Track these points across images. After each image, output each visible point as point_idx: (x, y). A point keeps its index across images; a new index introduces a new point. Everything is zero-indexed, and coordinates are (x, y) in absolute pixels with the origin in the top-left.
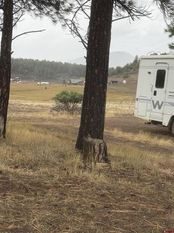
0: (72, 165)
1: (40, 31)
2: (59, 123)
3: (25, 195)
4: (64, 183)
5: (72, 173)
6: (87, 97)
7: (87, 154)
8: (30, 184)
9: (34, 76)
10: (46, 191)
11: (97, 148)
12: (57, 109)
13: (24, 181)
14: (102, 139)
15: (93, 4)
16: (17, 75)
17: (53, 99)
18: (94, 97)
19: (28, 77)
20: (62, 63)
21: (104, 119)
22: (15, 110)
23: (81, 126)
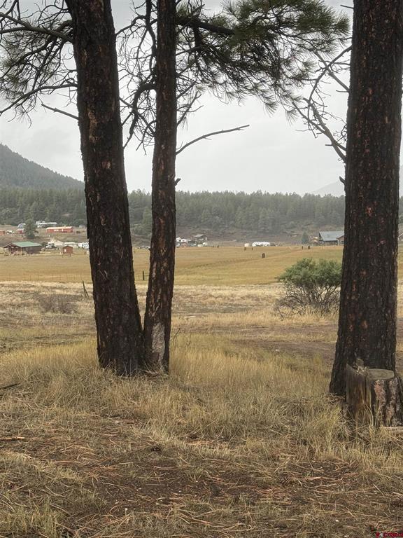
0: (322, 432)
1: (238, 129)
2: (292, 336)
3: (211, 500)
4: (304, 474)
5: (322, 450)
6: (349, 272)
7: (357, 405)
8: (222, 476)
9: (235, 230)
10: (260, 492)
11: (380, 390)
12: (290, 302)
13: (210, 469)
14: (393, 369)
15: (356, 57)
16: (198, 230)
17: (279, 279)
18: (367, 271)
19: (223, 233)
20: (298, 196)
21: (394, 322)
22: (195, 309)
23: (339, 339)
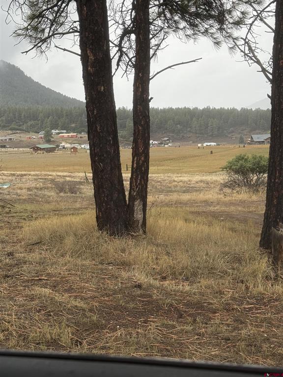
0: (254, 274)
1: (194, 61)
2: (233, 208)
3: (177, 321)
4: (242, 304)
5: (254, 287)
6: (274, 162)
7: (280, 256)
8: (184, 305)
9: (191, 134)
10: (211, 315)
12: (231, 185)
13: (176, 300)
15: (279, 7)
16: (165, 135)
17: (223, 169)
19: (183, 136)
20: (236, 109)
22: (163, 190)
23: (266, 210)
